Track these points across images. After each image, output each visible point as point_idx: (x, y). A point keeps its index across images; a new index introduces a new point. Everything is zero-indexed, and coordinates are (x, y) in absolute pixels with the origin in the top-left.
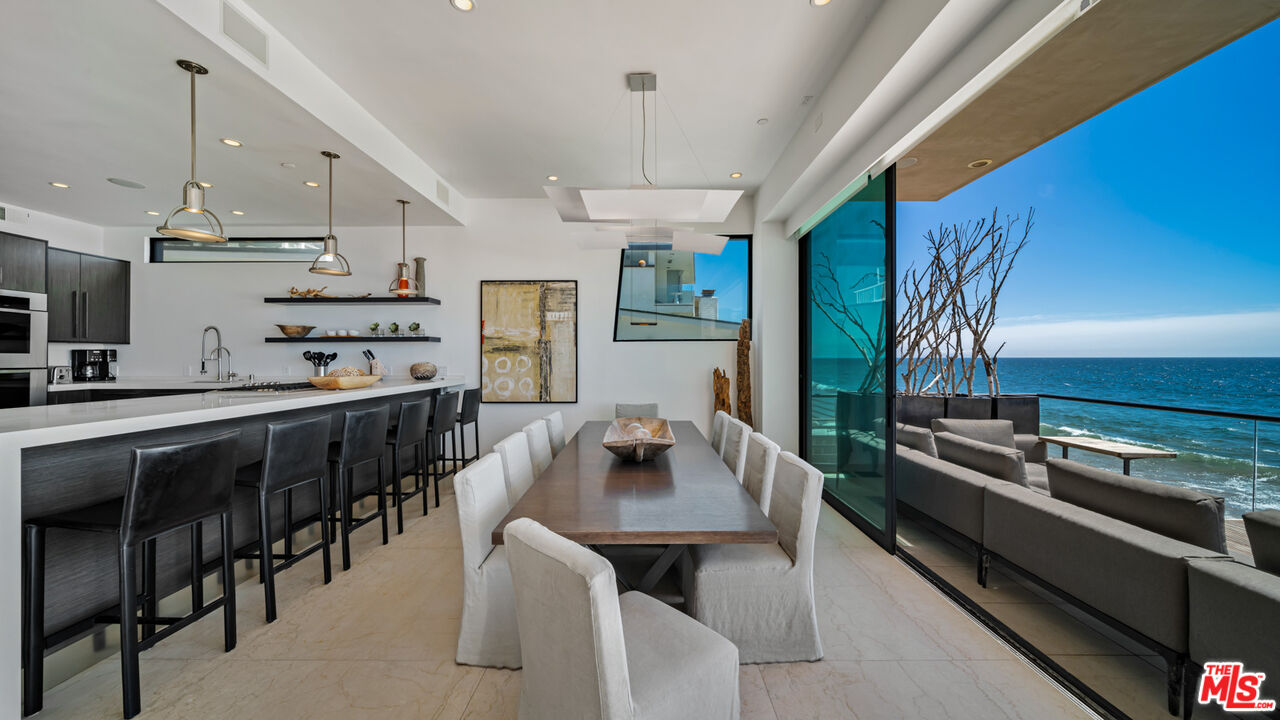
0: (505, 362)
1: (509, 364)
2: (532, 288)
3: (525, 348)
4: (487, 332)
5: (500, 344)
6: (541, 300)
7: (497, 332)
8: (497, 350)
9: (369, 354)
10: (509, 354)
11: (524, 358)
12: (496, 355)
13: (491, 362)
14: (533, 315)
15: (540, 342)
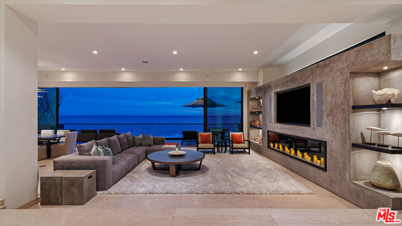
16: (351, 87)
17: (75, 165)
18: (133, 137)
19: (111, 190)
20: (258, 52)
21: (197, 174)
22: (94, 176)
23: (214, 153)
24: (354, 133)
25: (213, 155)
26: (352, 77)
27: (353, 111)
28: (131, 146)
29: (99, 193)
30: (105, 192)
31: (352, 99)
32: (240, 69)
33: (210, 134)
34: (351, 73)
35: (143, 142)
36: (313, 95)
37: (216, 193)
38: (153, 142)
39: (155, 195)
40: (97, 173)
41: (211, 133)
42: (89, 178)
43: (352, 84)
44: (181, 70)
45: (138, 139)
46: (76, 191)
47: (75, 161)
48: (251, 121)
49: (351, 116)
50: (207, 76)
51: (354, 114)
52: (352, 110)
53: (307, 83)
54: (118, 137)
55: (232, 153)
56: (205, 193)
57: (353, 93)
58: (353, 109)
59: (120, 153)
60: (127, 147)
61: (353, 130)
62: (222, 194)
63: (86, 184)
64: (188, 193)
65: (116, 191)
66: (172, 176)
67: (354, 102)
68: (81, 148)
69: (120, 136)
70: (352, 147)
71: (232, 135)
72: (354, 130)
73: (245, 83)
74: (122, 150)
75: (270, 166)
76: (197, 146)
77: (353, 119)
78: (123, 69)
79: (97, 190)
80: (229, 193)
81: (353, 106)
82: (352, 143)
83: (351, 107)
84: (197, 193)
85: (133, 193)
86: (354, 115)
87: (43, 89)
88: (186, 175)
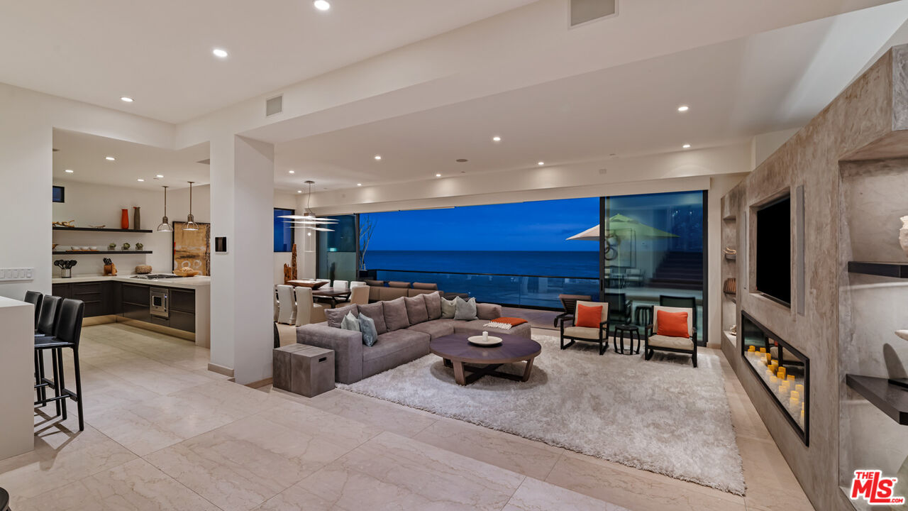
0: (187, 263)
1: (190, 264)
2: (202, 227)
3: (198, 256)
4: (177, 248)
5: (185, 254)
6: (207, 232)
7: (183, 248)
8: (183, 257)
9: (107, 262)
10: (190, 260)
11: (198, 261)
12: (182, 260)
13: (180, 263)
14: (203, 240)
15: (206, 253)
16: (844, 205)
17: (315, 338)
18: (441, 302)
19: (355, 386)
20: (689, 107)
21: (508, 389)
22: (331, 359)
23: (602, 350)
24: (854, 342)
25: (595, 356)
26: (846, 174)
27: (849, 276)
28: (432, 317)
29: (339, 385)
30: (346, 386)
31: (849, 241)
32: (686, 146)
33: (602, 307)
34: (842, 163)
35: (457, 313)
36: (793, 220)
37: (501, 430)
38: (475, 313)
39: (406, 408)
40: (336, 354)
41: (605, 305)
42: (321, 360)
43: (846, 197)
44: (541, 164)
45: (449, 306)
46: (303, 375)
47: (316, 333)
48: (729, 279)
49: (846, 292)
50: (603, 171)
51: (855, 287)
52: (847, 273)
53: (786, 186)
54: (405, 301)
55: (648, 357)
56: (483, 424)
57: (850, 223)
58: (849, 271)
59: (405, 328)
60: (423, 319)
61: (852, 334)
62: (514, 434)
63: (316, 369)
64: (455, 416)
65: (361, 389)
66: (458, 383)
67: (855, 250)
68: (330, 315)
69: (410, 299)
70: (845, 385)
71: (659, 312)
72: (854, 336)
73: (712, 179)
74: (412, 324)
75: (713, 406)
76: (562, 331)
77: (849, 302)
78: (438, 175)
79: (337, 381)
80: (528, 436)
81: (849, 263)
82: (846, 372)
83: (845, 265)
84: (470, 422)
85: (377, 397)
86: (856, 290)
87: (329, 217)
88: (488, 387)
